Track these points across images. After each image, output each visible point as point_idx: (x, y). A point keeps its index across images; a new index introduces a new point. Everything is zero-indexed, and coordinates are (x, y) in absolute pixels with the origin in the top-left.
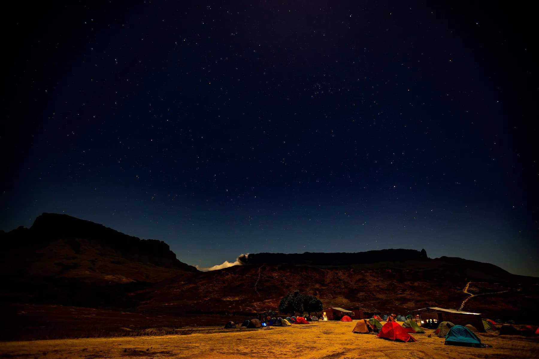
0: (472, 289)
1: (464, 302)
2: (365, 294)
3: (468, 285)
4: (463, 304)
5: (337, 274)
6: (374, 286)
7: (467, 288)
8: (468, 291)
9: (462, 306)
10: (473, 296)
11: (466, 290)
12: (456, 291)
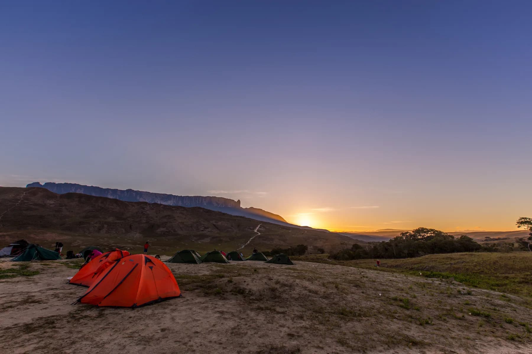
0: (260, 229)
1: (251, 239)
2: (166, 229)
3: (259, 226)
4: (250, 240)
5: (143, 208)
6: (179, 222)
7: (258, 228)
8: (258, 231)
9: (249, 242)
10: (259, 234)
11: (256, 230)
12: (249, 230)
